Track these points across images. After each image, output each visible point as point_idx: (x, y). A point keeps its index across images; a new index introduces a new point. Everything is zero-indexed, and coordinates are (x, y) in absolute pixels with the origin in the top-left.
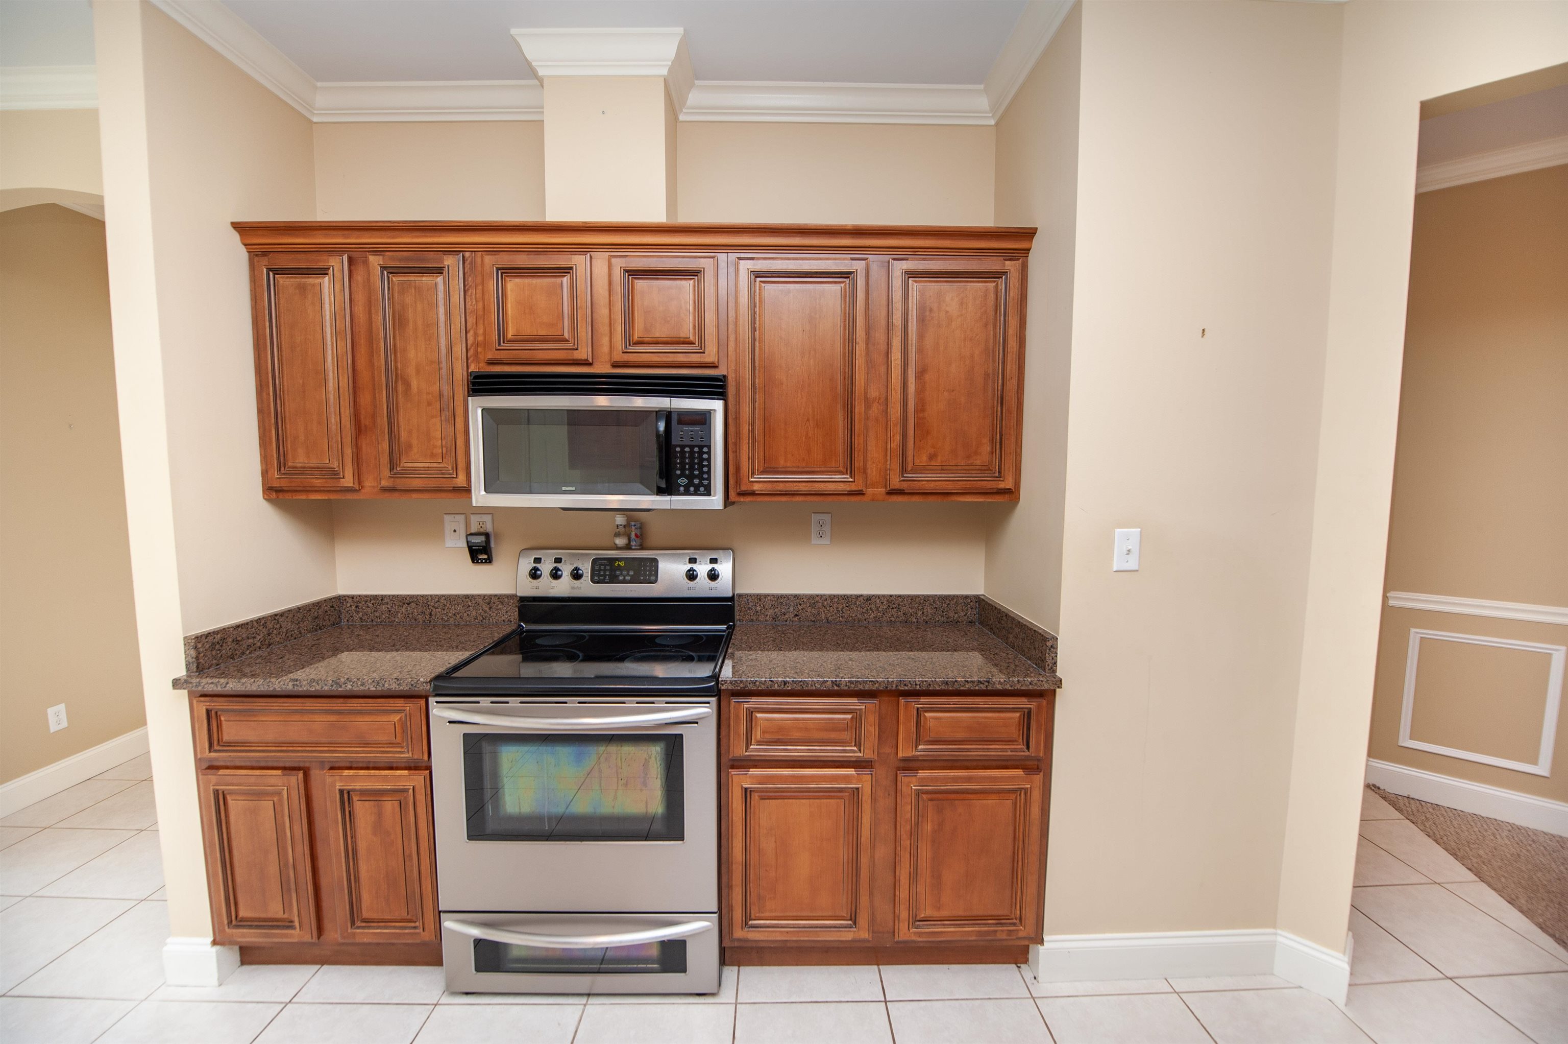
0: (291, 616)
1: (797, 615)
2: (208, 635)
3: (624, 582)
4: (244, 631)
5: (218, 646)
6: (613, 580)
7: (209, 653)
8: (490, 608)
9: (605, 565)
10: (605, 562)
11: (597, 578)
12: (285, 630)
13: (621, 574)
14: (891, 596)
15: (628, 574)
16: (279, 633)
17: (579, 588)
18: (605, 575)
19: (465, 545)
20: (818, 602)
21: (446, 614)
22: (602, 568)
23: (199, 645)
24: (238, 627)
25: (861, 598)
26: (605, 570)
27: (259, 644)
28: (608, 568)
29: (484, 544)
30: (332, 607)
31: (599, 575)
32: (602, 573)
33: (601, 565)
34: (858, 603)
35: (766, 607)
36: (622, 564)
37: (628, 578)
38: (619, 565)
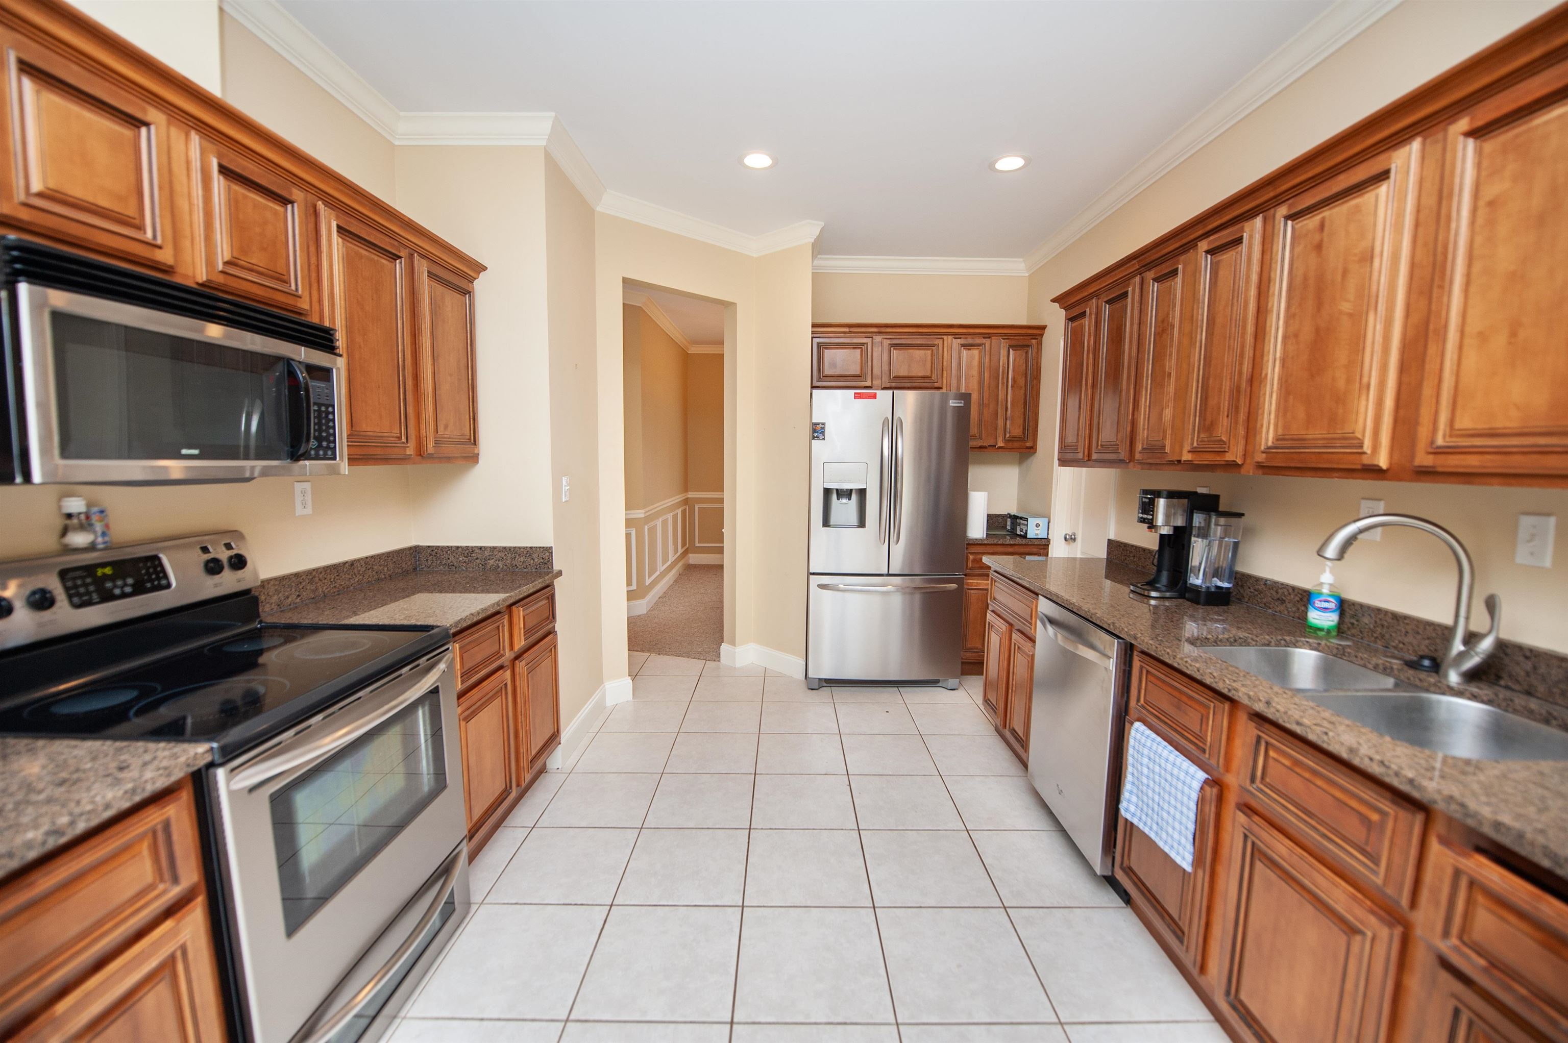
1: (299, 596)
3: (124, 596)
6: (105, 596)
9: (82, 578)
10: (80, 574)
11: (80, 601)
13: (115, 586)
14: (367, 558)
15: (125, 585)
17: (56, 621)
18: (88, 593)
20: (314, 577)
22: (80, 582)
25: (347, 565)
26: (85, 585)
28: (89, 580)
31: (79, 595)
32: (82, 590)
33: (74, 579)
34: (345, 570)
35: (270, 594)
36: (108, 571)
37: (128, 590)
38: (104, 575)
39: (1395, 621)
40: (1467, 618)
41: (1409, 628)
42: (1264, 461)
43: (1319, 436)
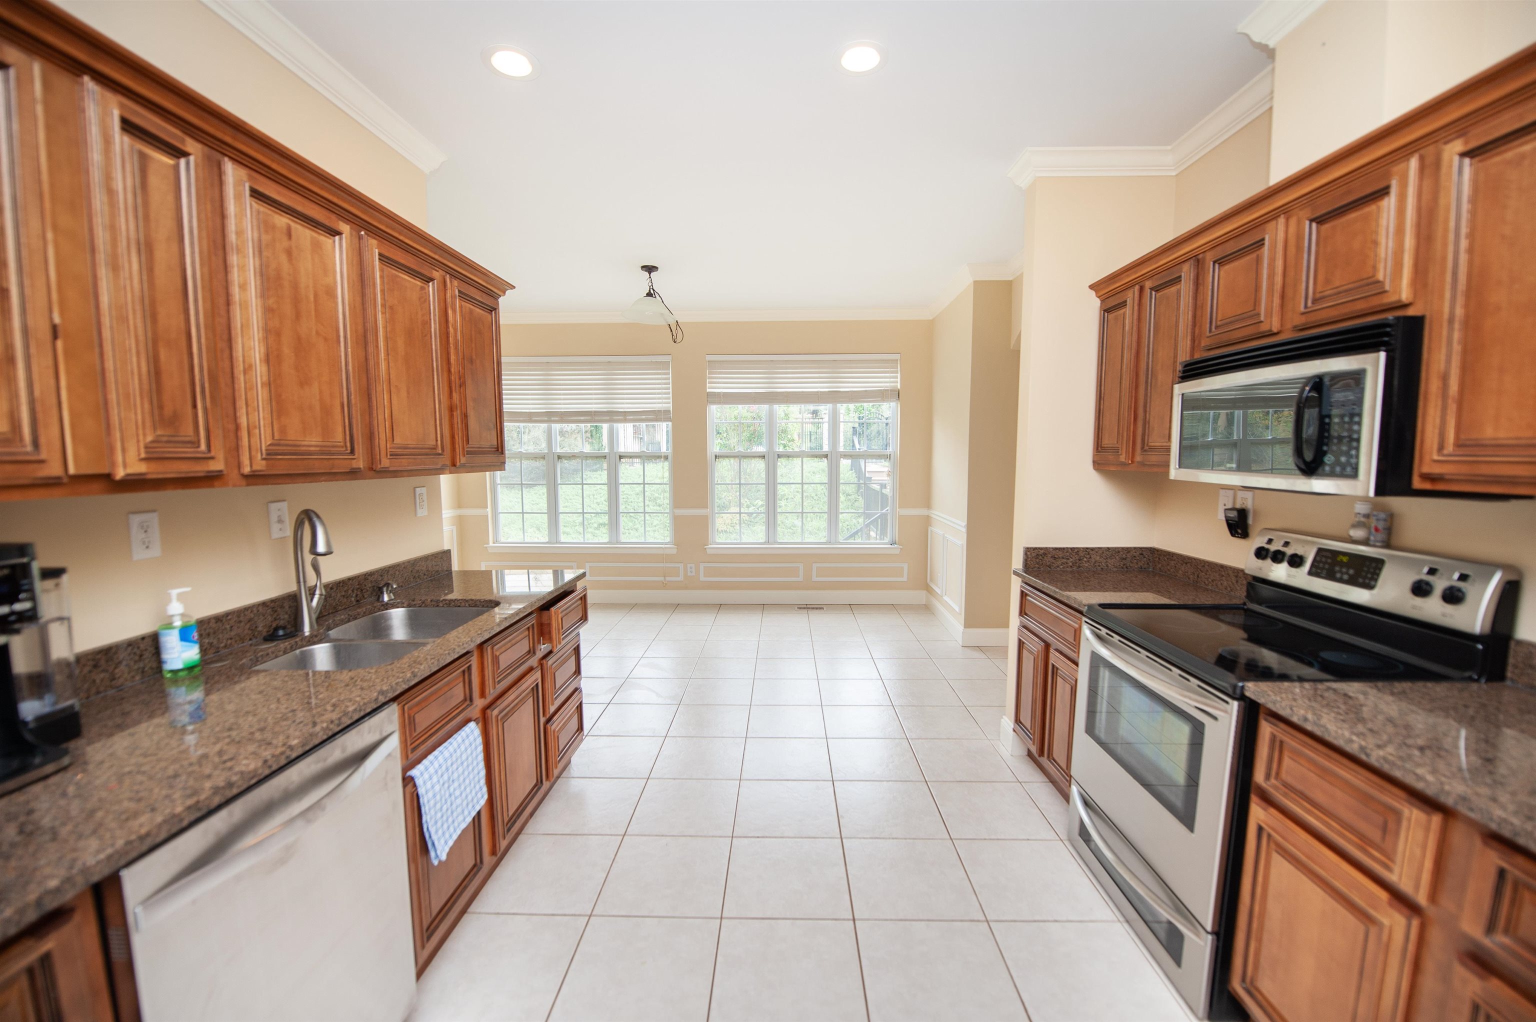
0: (1100, 552)
2: (1035, 549)
3: (1341, 581)
4: (1061, 553)
5: (1040, 557)
6: (1331, 576)
7: (1034, 560)
8: (1237, 582)
9: (1326, 557)
10: (1329, 554)
11: (1316, 569)
12: (1093, 561)
13: (1343, 572)
15: (1347, 573)
16: (1088, 561)
17: (1294, 576)
18: (1324, 569)
19: (1224, 519)
21: (1207, 579)
22: (1324, 560)
23: (1029, 553)
24: (1056, 549)
26: (1327, 563)
27: (1071, 564)
28: (1329, 561)
29: (1237, 520)
30: (1142, 554)
31: (1319, 568)
32: (1321, 565)
33: (1323, 556)
36: (1345, 559)
37: (1346, 577)
38: (1342, 561)
39: (219, 624)
40: (305, 582)
41: (232, 622)
42: (264, 469)
43: (313, 443)
